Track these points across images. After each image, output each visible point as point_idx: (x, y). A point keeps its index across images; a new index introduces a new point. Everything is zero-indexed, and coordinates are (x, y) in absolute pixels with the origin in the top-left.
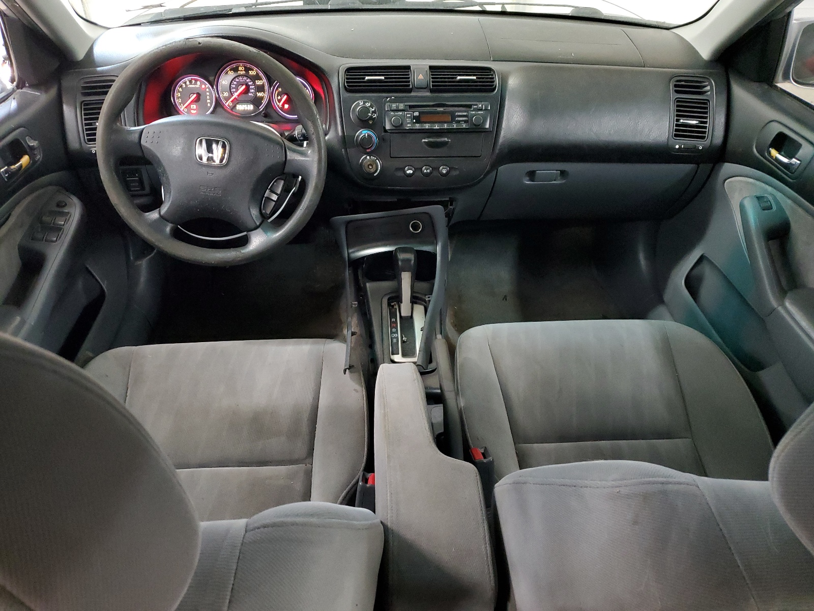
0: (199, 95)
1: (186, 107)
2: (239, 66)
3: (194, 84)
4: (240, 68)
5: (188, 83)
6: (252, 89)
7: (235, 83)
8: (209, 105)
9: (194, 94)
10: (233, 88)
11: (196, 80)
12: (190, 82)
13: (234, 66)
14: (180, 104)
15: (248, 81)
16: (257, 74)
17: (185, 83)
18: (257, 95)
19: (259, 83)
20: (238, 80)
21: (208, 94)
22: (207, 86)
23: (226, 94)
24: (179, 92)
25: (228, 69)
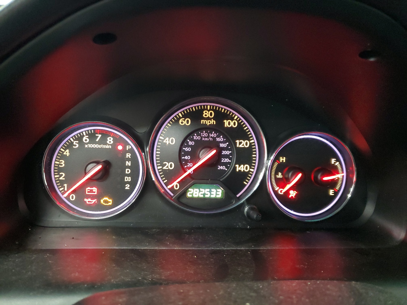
0: (107, 166)
1: (73, 192)
2: (204, 109)
3: (99, 143)
4: (206, 114)
5: (86, 139)
6: (226, 156)
7: (191, 143)
8: (127, 187)
9: (98, 163)
10: (187, 153)
11: (105, 134)
12: (92, 136)
13: (193, 107)
14: (62, 183)
15: (218, 139)
16: (240, 126)
17: (80, 139)
18: (235, 168)
19: (243, 144)
20: (198, 138)
21: (128, 163)
22: (128, 148)
23: (169, 166)
24: (63, 157)
25: (179, 113)
